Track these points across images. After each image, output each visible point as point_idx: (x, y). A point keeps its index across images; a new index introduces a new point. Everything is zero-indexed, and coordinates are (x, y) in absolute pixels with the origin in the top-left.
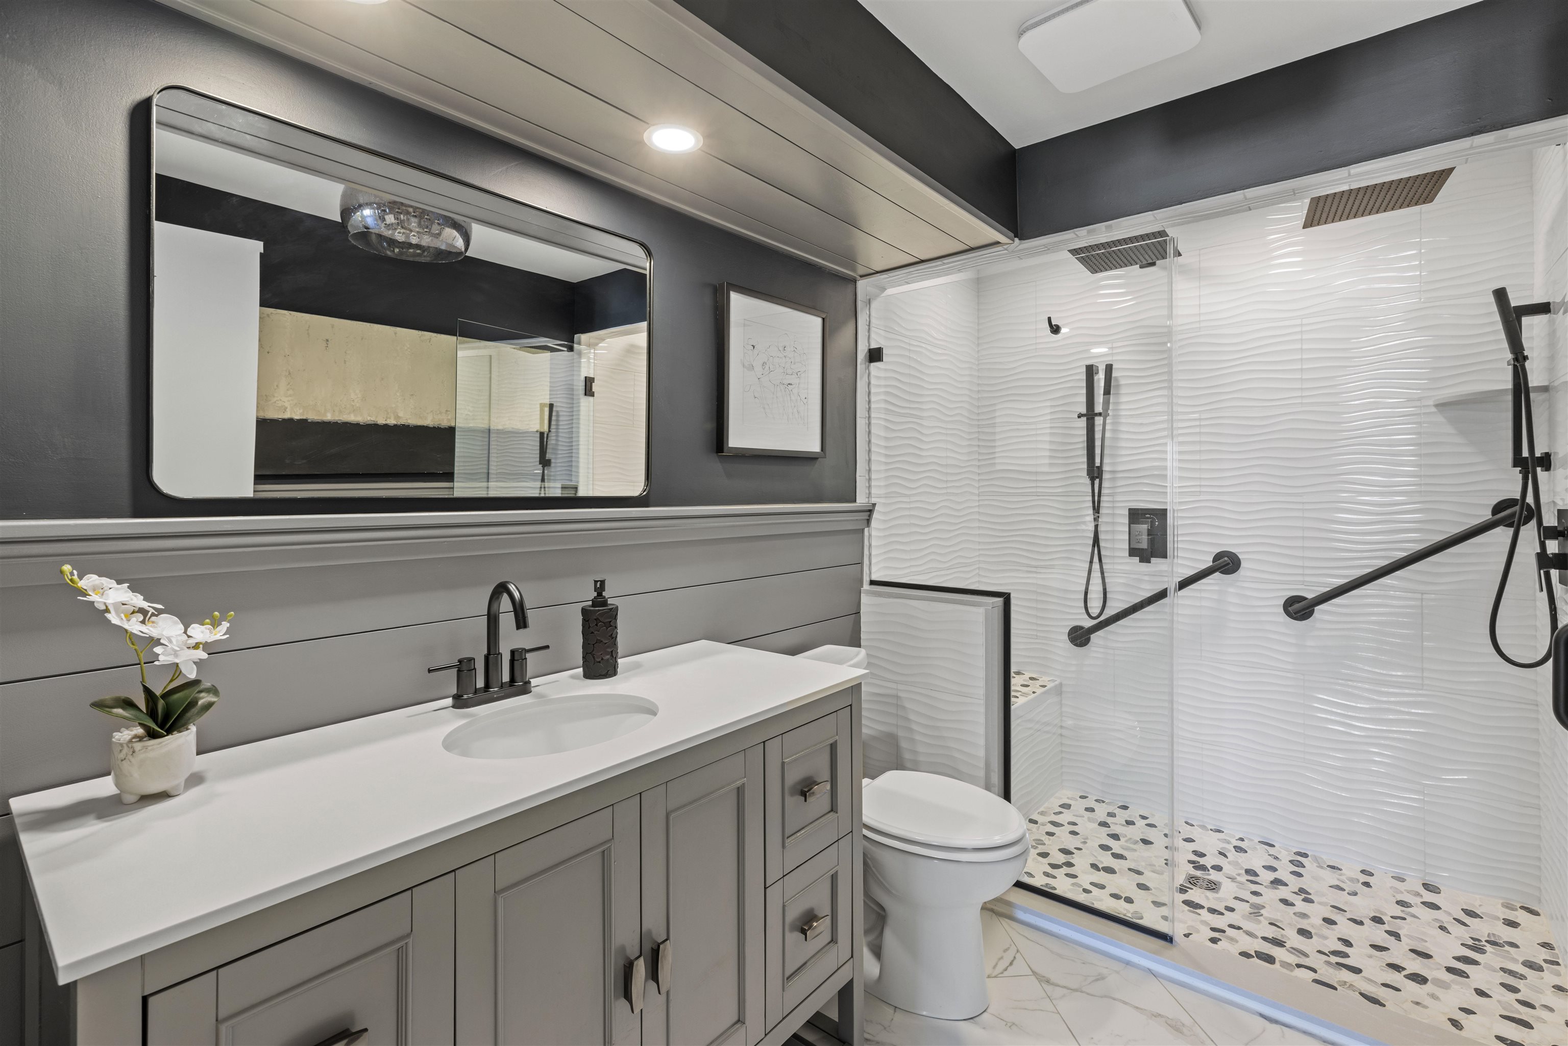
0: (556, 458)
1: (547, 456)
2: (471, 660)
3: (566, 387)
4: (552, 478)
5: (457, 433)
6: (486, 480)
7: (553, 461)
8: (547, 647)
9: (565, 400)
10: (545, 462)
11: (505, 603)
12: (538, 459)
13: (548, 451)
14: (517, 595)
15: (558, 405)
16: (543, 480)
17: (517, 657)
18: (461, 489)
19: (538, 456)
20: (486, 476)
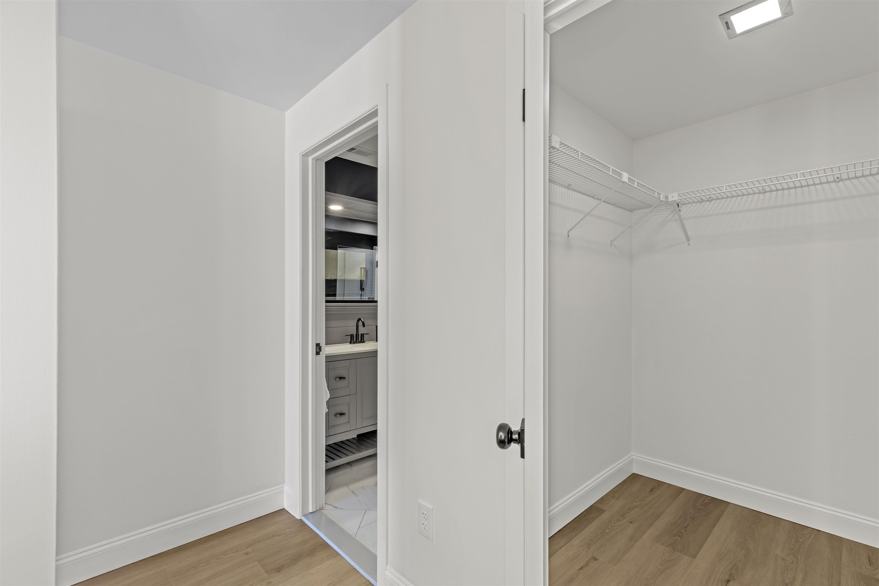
0: (366, 288)
1: (363, 287)
2: (353, 335)
3: (371, 261)
4: (365, 295)
5: (337, 282)
6: (343, 296)
7: (365, 289)
8: (368, 334)
9: (370, 266)
10: (362, 289)
11: (360, 323)
12: (360, 288)
13: (363, 285)
14: (363, 320)
15: (367, 268)
16: (361, 296)
17: (362, 335)
18: (338, 298)
19: (360, 287)
20: (343, 295)
